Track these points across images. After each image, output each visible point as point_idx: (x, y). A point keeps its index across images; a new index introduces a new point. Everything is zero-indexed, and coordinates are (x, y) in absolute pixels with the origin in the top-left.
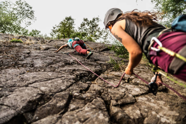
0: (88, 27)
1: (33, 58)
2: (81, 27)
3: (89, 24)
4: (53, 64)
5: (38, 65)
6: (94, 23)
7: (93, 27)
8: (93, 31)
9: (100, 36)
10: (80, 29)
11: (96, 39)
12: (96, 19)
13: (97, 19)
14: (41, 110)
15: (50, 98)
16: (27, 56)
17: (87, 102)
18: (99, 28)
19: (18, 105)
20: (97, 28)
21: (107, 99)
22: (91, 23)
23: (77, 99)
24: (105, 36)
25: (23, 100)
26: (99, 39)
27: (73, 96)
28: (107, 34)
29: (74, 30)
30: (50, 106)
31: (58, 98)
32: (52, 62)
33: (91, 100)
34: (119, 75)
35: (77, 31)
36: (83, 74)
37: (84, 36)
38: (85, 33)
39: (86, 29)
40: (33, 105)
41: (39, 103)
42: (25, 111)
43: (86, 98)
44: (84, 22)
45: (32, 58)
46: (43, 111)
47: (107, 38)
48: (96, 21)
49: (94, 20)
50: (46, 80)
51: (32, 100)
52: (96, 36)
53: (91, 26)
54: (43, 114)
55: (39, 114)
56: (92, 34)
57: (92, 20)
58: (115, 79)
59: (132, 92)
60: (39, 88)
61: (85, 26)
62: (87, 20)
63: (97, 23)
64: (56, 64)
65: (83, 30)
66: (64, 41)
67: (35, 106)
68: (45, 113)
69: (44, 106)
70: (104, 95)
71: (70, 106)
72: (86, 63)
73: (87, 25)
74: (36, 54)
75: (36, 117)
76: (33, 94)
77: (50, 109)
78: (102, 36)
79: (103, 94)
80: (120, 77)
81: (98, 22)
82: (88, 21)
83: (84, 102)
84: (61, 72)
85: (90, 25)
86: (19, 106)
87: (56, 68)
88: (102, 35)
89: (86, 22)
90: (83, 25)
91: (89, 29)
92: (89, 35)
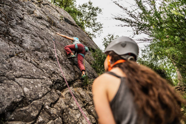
0: (88, 11)
1: (24, 29)
2: (81, 6)
3: (90, 8)
4: (39, 51)
5: (26, 45)
6: (95, 12)
7: (92, 14)
8: (89, 17)
9: (91, 26)
10: (80, 7)
11: (86, 26)
12: (99, 9)
13: (100, 11)
14: (18, 113)
15: (28, 103)
16: (19, 23)
17: (51, 118)
18: (96, 19)
19: (4, 103)
20: (94, 18)
21: (65, 120)
22: (93, 9)
23: (46, 111)
24: (96, 28)
25: (9, 99)
26: (90, 28)
27: (44, 108)
28: (99, 29)
29: (74, 3)
30: (26, 113)
31: (34, 107)
32: (40, 48)
33: (55, 118)
34: (83, 96)
35: (76, 6)
36: (59, 81)
37: (78, 16)
38: (81, 14)
39: (85, 11)
40: (14, 106)
41: (19, 106)
42: (7, 110)
43: (52, 114)
44: (87, 3)
45: (22, 28)
46: (19, 114)
47: (97, 32)
48: (97, 11)
49: (97, 9)
50: (29, 77)
51: (15, 102)
52: (88, 23)
53: (91, 12)
54: (18, 117)
55: (15, 115)
56: (87, 19)
57: (95, 7)
58: (79, 100)
59: (83, 119)
60: (23, 87)
61: (86, 8)
62: (91, 4)
63: (97, 14)
64: (42, 52)
65: (82, 10)
66: (58, 13)
67: (15, 107)
68: (20, 117)
69: (21, 109)
70: (65, 116)
71: (39, 118)
72: (66, 64)
73: (88, 8)
74: (28, 26)
75: (12, 117)
76: (18, 95)
77: (25, 116)
78: (94, 28)
79: (64, 114)
80: (83, 98)
81: (99, 13)
82: (92, 6)
83: (50, 117)
84: (43, 70)
85: (91, 10)
86: (4, 105)
87: (40, 58)
88: (94, 26)
89: (89, 5)
90: (85, 6)
91: (87, 13)
92: (84, 18)
